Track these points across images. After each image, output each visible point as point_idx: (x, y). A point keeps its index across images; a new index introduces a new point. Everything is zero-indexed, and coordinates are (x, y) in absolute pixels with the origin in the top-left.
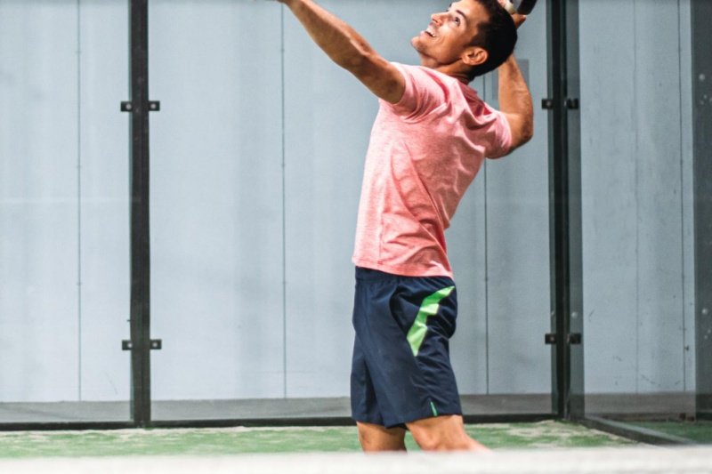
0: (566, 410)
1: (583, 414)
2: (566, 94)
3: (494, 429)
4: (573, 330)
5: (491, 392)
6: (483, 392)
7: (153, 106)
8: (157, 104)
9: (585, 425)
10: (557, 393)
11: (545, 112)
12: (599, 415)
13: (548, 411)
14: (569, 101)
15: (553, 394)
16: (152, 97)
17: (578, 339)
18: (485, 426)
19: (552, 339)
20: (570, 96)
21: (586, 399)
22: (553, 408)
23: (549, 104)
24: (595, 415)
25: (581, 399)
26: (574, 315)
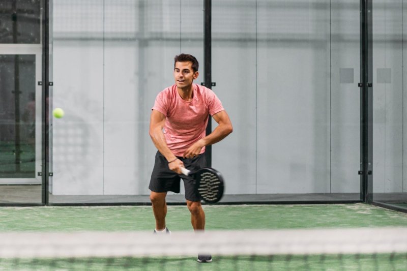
0: (366, 199)
1: (372, 200)
2: (367, 81)
3: (340, 206)
4: (369, 169)
5: (332, 192)
6: (329, 192)
7: (213, 84)
8: (215, 84)
9: (374, 205)
10: (362, 193)
11: (359, 88)
12: (378, 201)
13: (359, 199)
14: (369, 84)
15: (361, 193)
16: (213, 81)
17: (371, 173)
18: (336, 205)
19: (361, 173)
20: (369, 82)
21: (373, 195)
22: (361, 198)
23: (361, 85)
24: (376, 201)
25: (371, 195)
26: (369, 164)
